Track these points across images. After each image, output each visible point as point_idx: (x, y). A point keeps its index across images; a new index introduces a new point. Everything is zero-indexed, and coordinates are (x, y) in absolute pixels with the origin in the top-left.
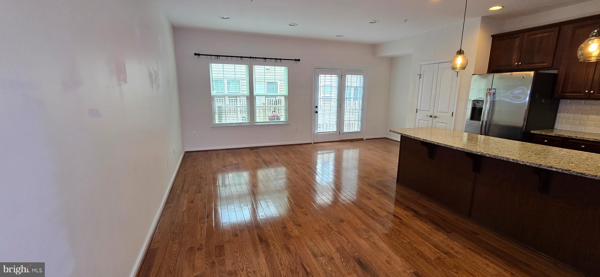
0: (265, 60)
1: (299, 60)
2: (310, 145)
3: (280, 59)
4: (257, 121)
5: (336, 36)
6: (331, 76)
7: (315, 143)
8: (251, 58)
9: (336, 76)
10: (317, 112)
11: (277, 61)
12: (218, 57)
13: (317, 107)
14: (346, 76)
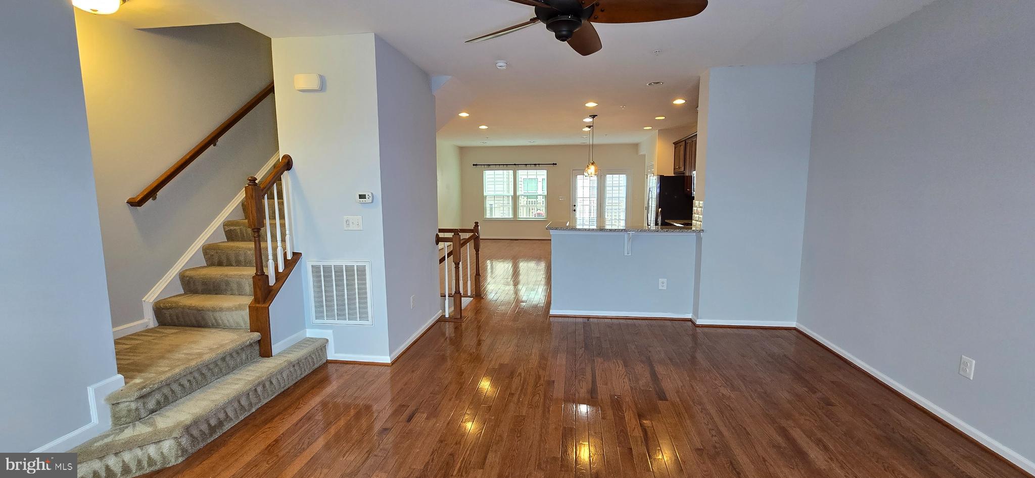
0: (526, 166)
1: (556, 164)
3: (539, 164)
4: (520, 217)
8: (515, 164)
10: (575, 210)
11: (536, 166)
12: (489, 166)
13: (575, 206)
14: (606, 176)
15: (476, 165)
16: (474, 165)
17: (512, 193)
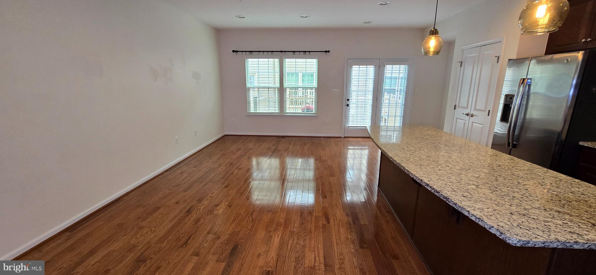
0: (295, 53)
1: (329, 51)
2: (341, 139)
3: (308, 52)
4: (287, 112)
6: (367, 67)
7: (345, 137)
8: (281, 52)
9: (373, 66)
10: (348, 105)
11: (305, 53)
12: (252, 53)
13: (348, 100)
14: (385, 66)
15: (237, 51)
16: (233, 51)
17: (278, 85)
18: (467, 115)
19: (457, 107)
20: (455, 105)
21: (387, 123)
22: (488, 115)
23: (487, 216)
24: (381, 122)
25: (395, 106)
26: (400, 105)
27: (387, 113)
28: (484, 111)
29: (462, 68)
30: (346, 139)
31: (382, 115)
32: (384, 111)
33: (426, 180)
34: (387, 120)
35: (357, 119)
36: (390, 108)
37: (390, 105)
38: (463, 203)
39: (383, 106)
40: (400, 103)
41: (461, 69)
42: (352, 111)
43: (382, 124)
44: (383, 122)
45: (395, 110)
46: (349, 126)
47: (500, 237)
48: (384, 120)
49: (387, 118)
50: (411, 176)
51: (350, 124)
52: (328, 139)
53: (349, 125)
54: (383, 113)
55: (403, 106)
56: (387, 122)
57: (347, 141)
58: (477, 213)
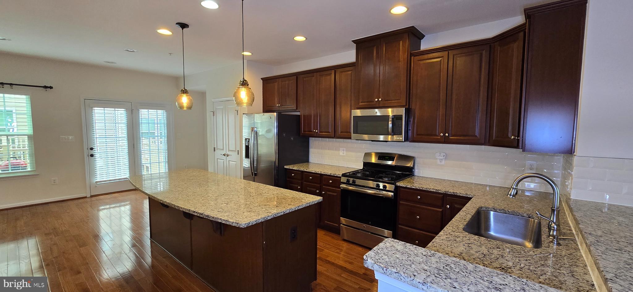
1: (51, 88)
2: (85, 200)
3: (11, 85)
5: (104, 62)
6: (115, 110)
7: (92, 196)
9: (124, 110)
10: (92, 155)
11: (4, 86)
13: (92, 149)
14: (139, 110)
18: (224, 155)
19: (216, 149)
20: (214, 148)
21: (149, 171)
22: (238, 154)
23: (231, 218)
24: (143, 170)
25: (158, 152)
26: (162, 150)
27: (149, 160)
28: (235, 151)
29: (215, 116)
30: (93, 199)
31: (143, 163)
32: (145, 159)
33: (193, 209)
34: (149, 167)
35: (108, 171)
36: (151, 155)
37: (151, 151)
38: (218, 215)
39: (142, 153)
40: (162, 148)
41: (214, 118)
42: (99, 162)
43: (144, 172)
44: (145, 170)
45: (157, 156)
46: (97, 181)
47: (237, 226)
48: (145, 168)
49: (149, 166)
50: (181, 210)
51: (98, 179)
52: (64, 204)
53: (96, 179)
54: (144, 161)
55: (166, 152)
56: (149, 169)
57: (97, 200)
58: (226, 218)
